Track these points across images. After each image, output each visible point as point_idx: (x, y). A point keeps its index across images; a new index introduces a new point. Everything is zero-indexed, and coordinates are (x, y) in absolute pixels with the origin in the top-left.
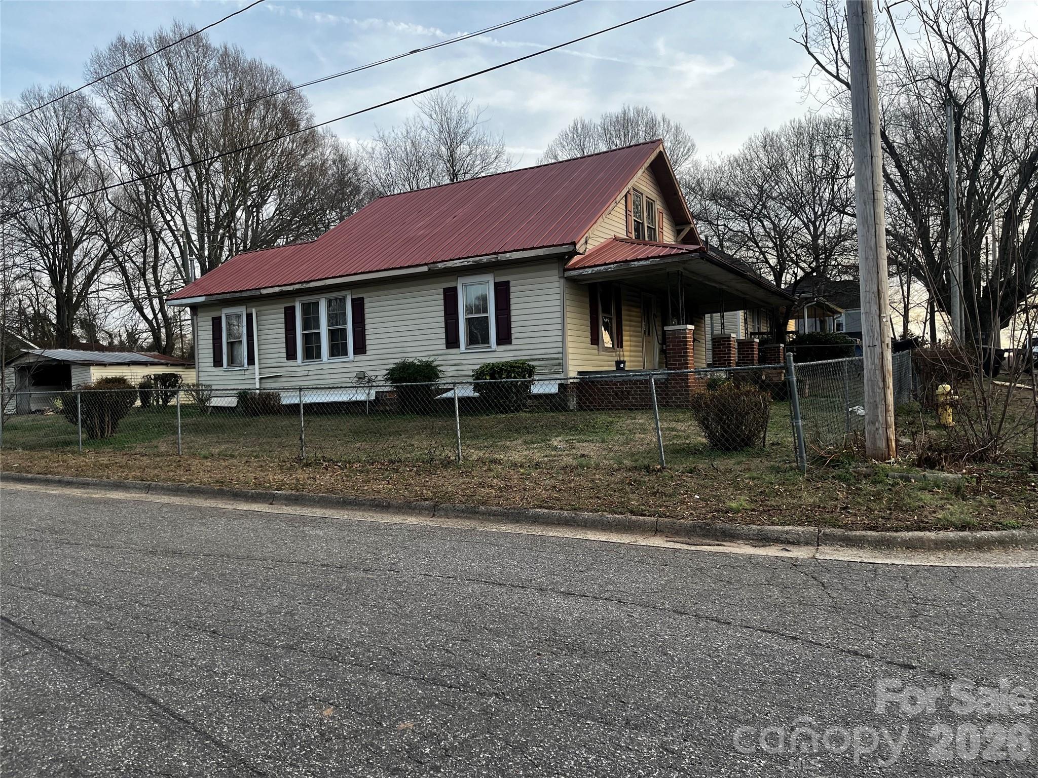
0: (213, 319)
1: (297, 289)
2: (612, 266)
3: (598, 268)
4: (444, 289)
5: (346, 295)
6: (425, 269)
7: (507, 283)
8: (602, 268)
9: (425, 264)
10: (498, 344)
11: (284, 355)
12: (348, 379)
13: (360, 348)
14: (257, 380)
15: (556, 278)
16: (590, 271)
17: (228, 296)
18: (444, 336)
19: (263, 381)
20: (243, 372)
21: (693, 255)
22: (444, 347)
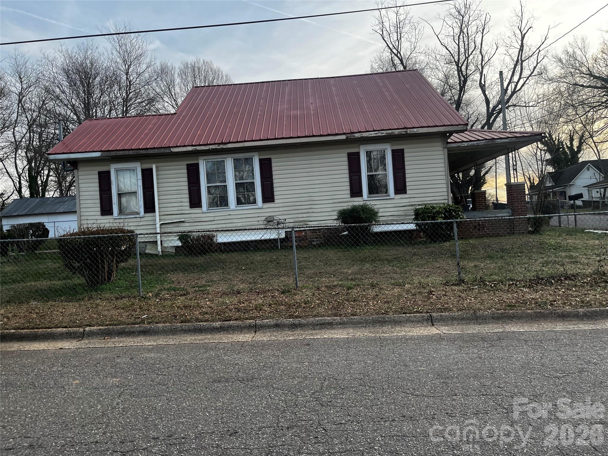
0: (100, 173)
1: (213, 149)
4: (348, 153)
5: (254, 156)
6: (343, 137)
7: (402, 151)
9: (344, 134)
10: (396, 193)
11: (188, 204)
12: (257, 223)
13: (269, 198)
14: (158, 226)
15: (441, 148)
16: (466, 144)
17: (121, 153)
18: (348, 188)
19: (163, 226)
20: (139, 220)
22: (349, 196)
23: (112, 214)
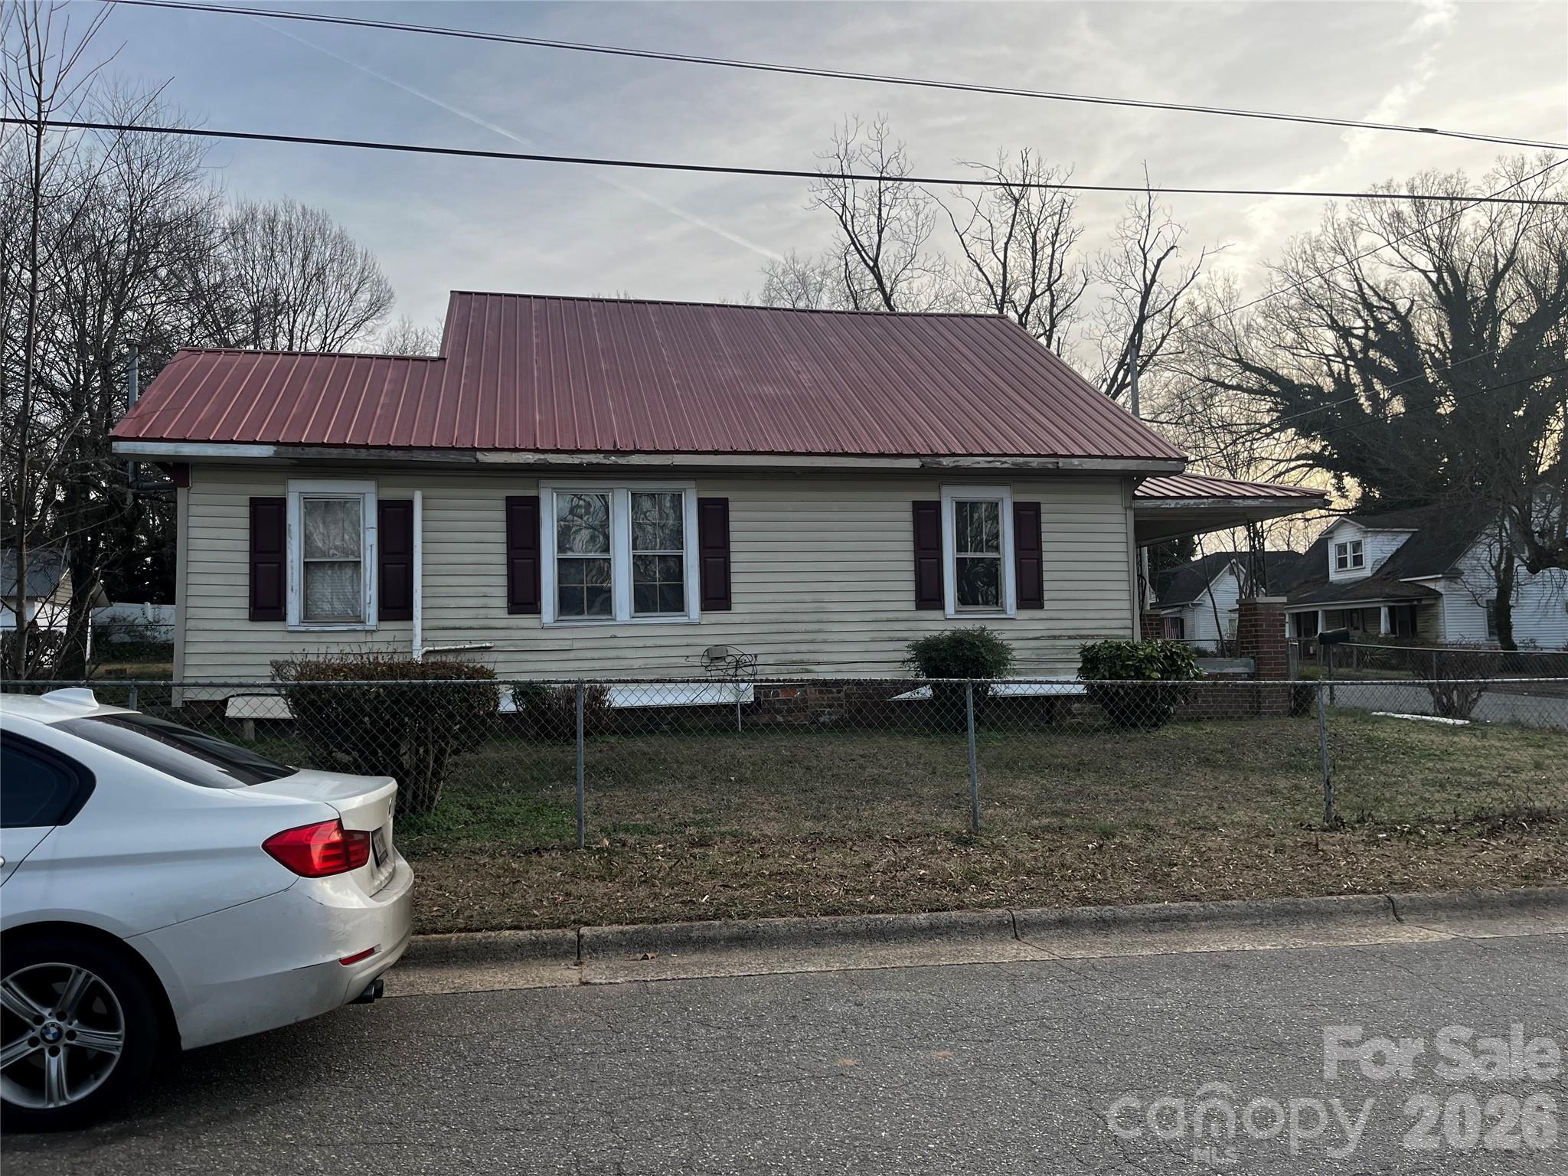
0: (255, 504)
1: (590, 464)
4: (914, 503)
5: (685, 490)
6: (915, 463)
7: (1036, 507)
9: (917, 455)
10: (1020, 607)
11: (504, 602)
12: (682, 660)
13: (717, 596)
15: (1120, 509)
16: (1172, 504)
18: (912, 586)
20: (362, 637)
22: (912, 606)
23: (282, 617)
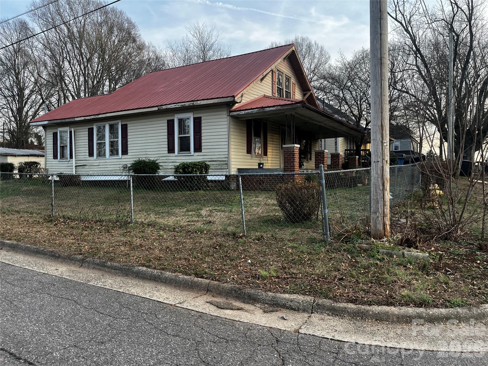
0: (54, 133)
1: (92, 119)
2: (255, 110)
3: (248, 111)
4: (168, 120)
5: (118, 123)
6: (156, 109)
7: (200, 118)
8: (250, 111)
9: (156, 106)
10: (195, 152)
11: (88, 154)
12: (118, 168)
13: (125, 152)
14: (74, 167)
15: (226, 116)
16: (243, 112)
17: (59, 121)
18: (167, 146)
19: (77, 167)
20: (67, 162)
21: (298, 105)
22: (167, 152)
23: (57, 159)
